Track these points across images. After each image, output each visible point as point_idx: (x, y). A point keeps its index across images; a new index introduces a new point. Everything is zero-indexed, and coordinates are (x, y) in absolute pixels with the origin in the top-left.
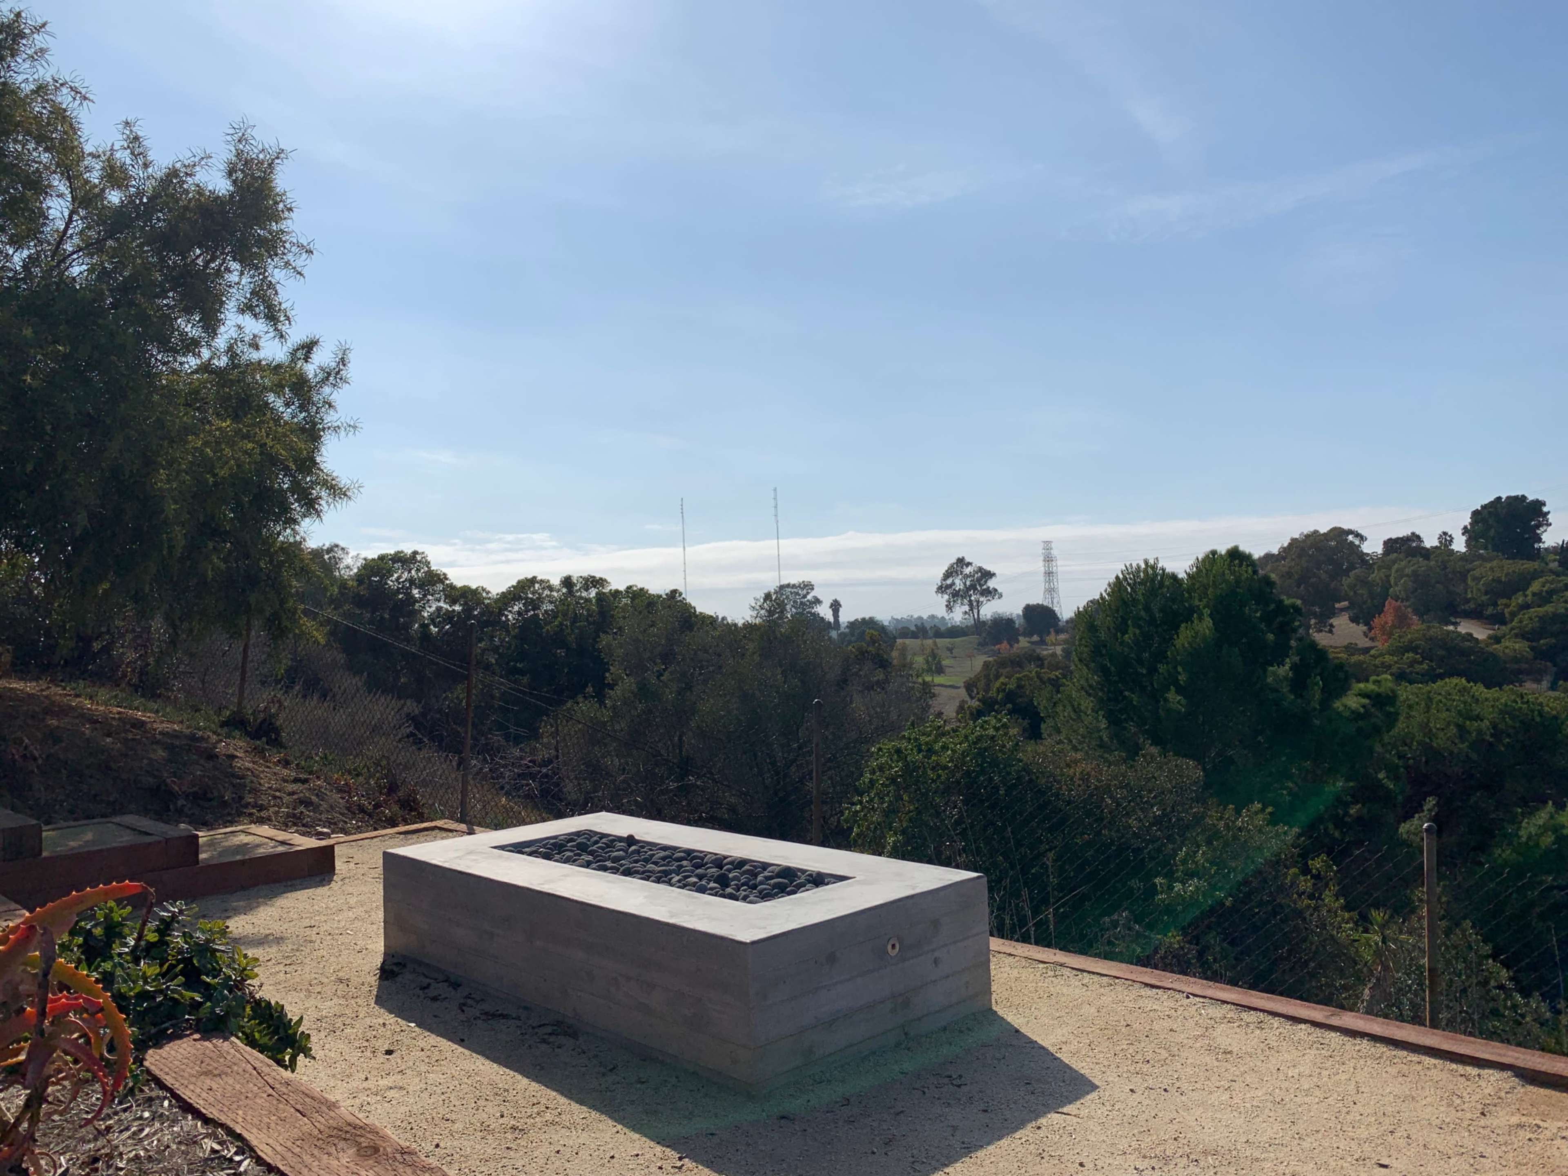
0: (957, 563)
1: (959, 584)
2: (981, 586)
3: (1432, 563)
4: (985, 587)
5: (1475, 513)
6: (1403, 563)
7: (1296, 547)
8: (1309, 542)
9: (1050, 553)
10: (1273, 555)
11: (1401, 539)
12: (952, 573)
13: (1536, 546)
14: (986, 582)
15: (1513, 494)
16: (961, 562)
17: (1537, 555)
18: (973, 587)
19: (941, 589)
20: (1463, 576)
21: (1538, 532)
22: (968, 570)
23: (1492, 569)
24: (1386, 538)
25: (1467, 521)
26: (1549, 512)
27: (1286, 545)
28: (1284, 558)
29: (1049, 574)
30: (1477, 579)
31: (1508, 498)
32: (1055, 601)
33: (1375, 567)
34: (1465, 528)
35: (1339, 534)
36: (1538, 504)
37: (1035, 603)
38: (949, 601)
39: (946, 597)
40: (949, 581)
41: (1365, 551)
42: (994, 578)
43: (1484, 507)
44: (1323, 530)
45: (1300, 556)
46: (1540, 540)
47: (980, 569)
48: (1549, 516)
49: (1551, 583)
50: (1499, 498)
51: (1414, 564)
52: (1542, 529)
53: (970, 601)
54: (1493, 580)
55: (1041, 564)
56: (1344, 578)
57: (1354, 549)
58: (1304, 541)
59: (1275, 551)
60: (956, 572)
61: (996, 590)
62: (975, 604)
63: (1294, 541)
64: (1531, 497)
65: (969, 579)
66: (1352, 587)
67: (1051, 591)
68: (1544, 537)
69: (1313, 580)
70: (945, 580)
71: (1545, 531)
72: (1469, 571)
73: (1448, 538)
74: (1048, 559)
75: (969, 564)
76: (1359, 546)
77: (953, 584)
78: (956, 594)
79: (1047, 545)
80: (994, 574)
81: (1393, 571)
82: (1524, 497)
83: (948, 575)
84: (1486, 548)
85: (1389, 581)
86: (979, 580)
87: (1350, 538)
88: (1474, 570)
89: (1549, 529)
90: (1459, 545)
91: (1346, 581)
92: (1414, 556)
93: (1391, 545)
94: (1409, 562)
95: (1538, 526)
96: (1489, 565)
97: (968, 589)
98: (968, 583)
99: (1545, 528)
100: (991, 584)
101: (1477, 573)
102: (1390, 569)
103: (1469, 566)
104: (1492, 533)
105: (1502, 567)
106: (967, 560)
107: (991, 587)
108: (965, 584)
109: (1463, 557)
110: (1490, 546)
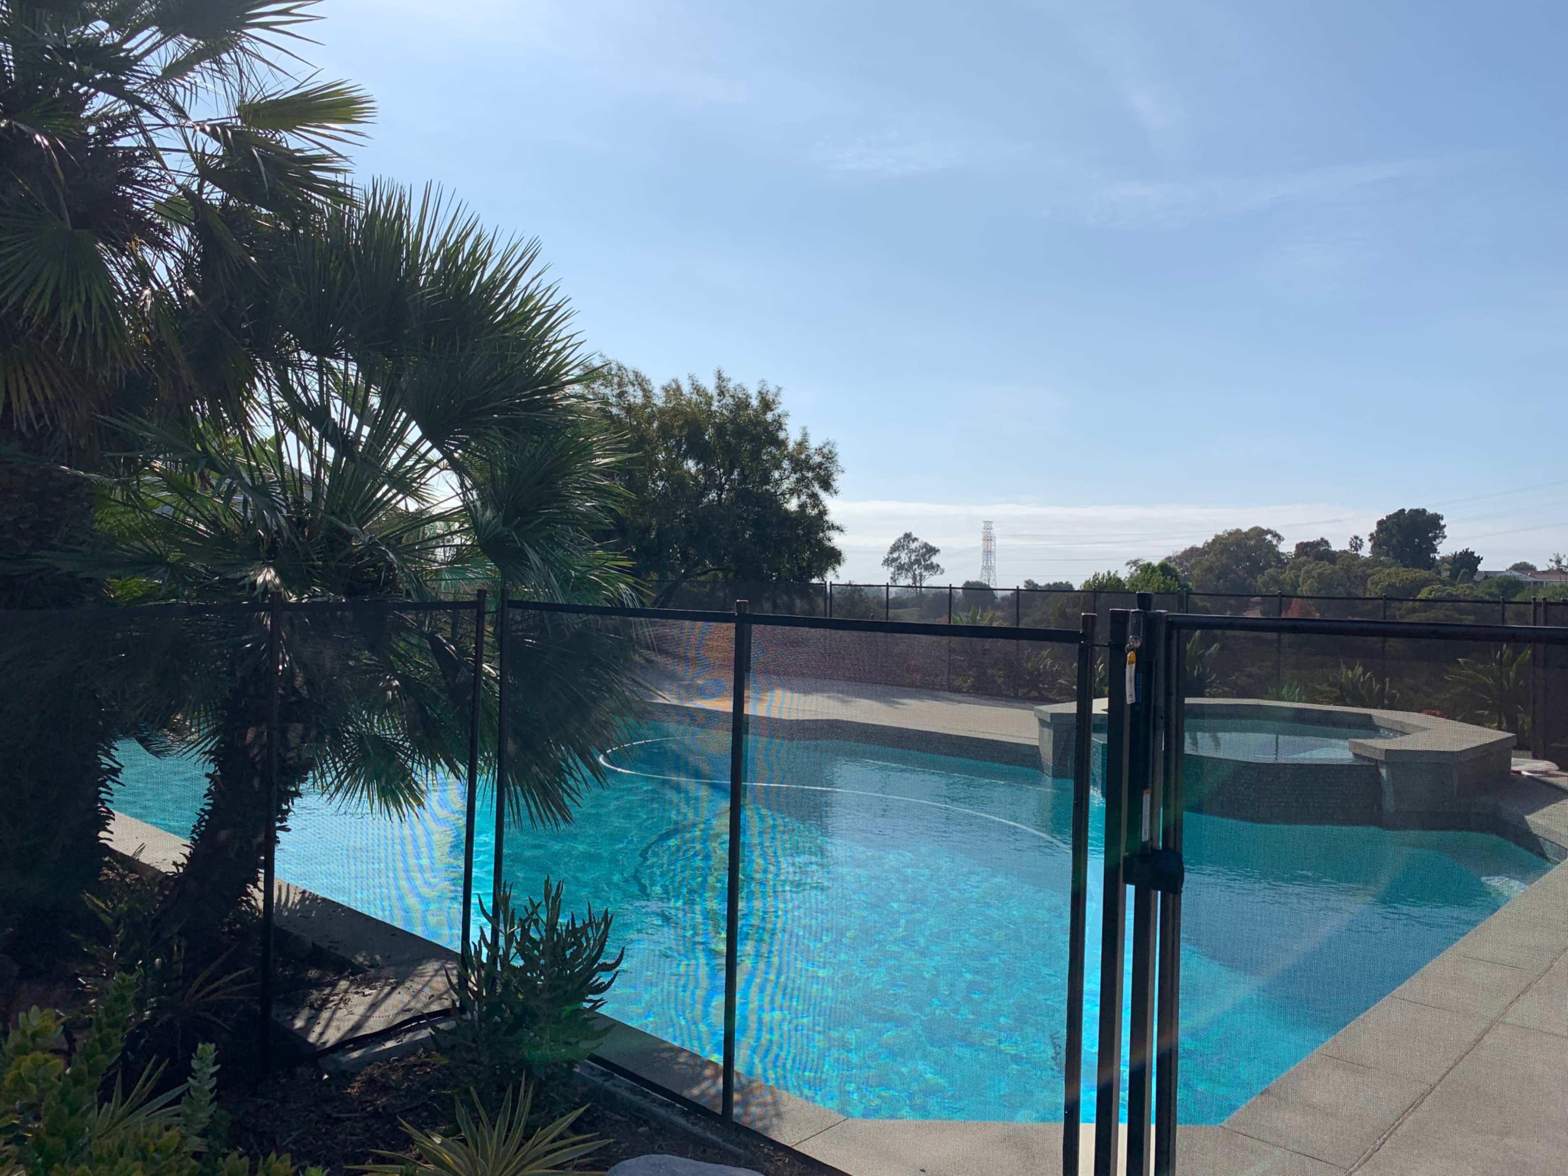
0: (904, 538)
1: (904, 558)
2: (925, 560)
3: (1337, 567)
4: (929, 562)
5: (1380, 523)
6: (1311, 567)
7: (1220, 544)
8: (1231, 540)
9: (990, 533)
10: (1197, 549)
11: (1312, 543)
12: (898, 547)
13: (1432, 555)
14: (930, 557)
15: (1415, 508)
16: (908, 536)
17: (1431, 564)
18: (917, 561)
19: (888, 562)
20: (1364, 579)
21: (1435, 543)
22: (913, 546)
23: (1389, 574)
24: (1298, 542)
25: (1374, 528)
26: (1445, 526)
27: (1210, 541)
28: (1208, 553)
29: (988, 553)
30: (1376, 584)
31: (1411, 510)
32: (992, 578)
33: (1288, 567)
34: (1371, 535)
35: (1259, 533)
36: (1437, 518)
37: (974, 580)
38: (894, 574)
39: (892, 569)
40: (895, 555)
41: (1281, 551)
42: (938, 554)
43: (1389, 518)
44: (1245, 529)
45: (1222, 552)
46: (1435, 551)
47: (926, 545)
48: (1445, 530)
49: (1438, 590)
50: (1403, 510)
51: (1320, 568)
52: (1438, 541)
53: (915, 574)
54: (1389, 585)
55: (981, 542)
56: (1259, 576)
57: (1271, 547)
58: (1227, 539)
59: (1200, 545)
60: (903, 547)
61: (938, 566)
62: (918, 578)
63: (1217, 539)
64: (1430, 511)
65: (914, 554)
66: (1265, 584)
67: (988, 568)
68: (1439, 548)
69: (1232, 576)
70: (891, 553)
71: (1441, 542)
72: (1369, 576)
73: (1359, 542)
74: (988, 538)
75: (915, 539)
76: (1277, 546)
77: (899, 558)
78: (900, 568)
79: (988, 526)
80: (938, 551)
81: (1302, 571)
82: (1424, 510)
83: (895, 548)
84: (1387, 555)
85: (1298, 582)
86: (923, 555)
87: (1269, 537)
88: (1374, 575)
89: (1445, 541)
90: (1366, 552)
91: (1261, 579)
92: (1322, 560)
93: (1303, 548)
94: (1317, 564)
95: (1435, 537)
96: (1387, 571)
97: (911, 564)
98: (913, 558)
99: (1441, 539)
100: (935, 560)
101: (1376, 578)
102: (1300, 570)
103: (1369, 571)
104: (1394, 541)
105: (1397, 574)
106: (914, 535)
107: (935, 563)
108: (910, 558)
109: (1367, 563)
110: (1391, 553)
